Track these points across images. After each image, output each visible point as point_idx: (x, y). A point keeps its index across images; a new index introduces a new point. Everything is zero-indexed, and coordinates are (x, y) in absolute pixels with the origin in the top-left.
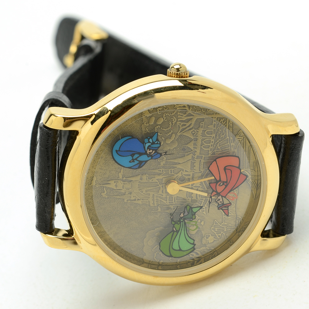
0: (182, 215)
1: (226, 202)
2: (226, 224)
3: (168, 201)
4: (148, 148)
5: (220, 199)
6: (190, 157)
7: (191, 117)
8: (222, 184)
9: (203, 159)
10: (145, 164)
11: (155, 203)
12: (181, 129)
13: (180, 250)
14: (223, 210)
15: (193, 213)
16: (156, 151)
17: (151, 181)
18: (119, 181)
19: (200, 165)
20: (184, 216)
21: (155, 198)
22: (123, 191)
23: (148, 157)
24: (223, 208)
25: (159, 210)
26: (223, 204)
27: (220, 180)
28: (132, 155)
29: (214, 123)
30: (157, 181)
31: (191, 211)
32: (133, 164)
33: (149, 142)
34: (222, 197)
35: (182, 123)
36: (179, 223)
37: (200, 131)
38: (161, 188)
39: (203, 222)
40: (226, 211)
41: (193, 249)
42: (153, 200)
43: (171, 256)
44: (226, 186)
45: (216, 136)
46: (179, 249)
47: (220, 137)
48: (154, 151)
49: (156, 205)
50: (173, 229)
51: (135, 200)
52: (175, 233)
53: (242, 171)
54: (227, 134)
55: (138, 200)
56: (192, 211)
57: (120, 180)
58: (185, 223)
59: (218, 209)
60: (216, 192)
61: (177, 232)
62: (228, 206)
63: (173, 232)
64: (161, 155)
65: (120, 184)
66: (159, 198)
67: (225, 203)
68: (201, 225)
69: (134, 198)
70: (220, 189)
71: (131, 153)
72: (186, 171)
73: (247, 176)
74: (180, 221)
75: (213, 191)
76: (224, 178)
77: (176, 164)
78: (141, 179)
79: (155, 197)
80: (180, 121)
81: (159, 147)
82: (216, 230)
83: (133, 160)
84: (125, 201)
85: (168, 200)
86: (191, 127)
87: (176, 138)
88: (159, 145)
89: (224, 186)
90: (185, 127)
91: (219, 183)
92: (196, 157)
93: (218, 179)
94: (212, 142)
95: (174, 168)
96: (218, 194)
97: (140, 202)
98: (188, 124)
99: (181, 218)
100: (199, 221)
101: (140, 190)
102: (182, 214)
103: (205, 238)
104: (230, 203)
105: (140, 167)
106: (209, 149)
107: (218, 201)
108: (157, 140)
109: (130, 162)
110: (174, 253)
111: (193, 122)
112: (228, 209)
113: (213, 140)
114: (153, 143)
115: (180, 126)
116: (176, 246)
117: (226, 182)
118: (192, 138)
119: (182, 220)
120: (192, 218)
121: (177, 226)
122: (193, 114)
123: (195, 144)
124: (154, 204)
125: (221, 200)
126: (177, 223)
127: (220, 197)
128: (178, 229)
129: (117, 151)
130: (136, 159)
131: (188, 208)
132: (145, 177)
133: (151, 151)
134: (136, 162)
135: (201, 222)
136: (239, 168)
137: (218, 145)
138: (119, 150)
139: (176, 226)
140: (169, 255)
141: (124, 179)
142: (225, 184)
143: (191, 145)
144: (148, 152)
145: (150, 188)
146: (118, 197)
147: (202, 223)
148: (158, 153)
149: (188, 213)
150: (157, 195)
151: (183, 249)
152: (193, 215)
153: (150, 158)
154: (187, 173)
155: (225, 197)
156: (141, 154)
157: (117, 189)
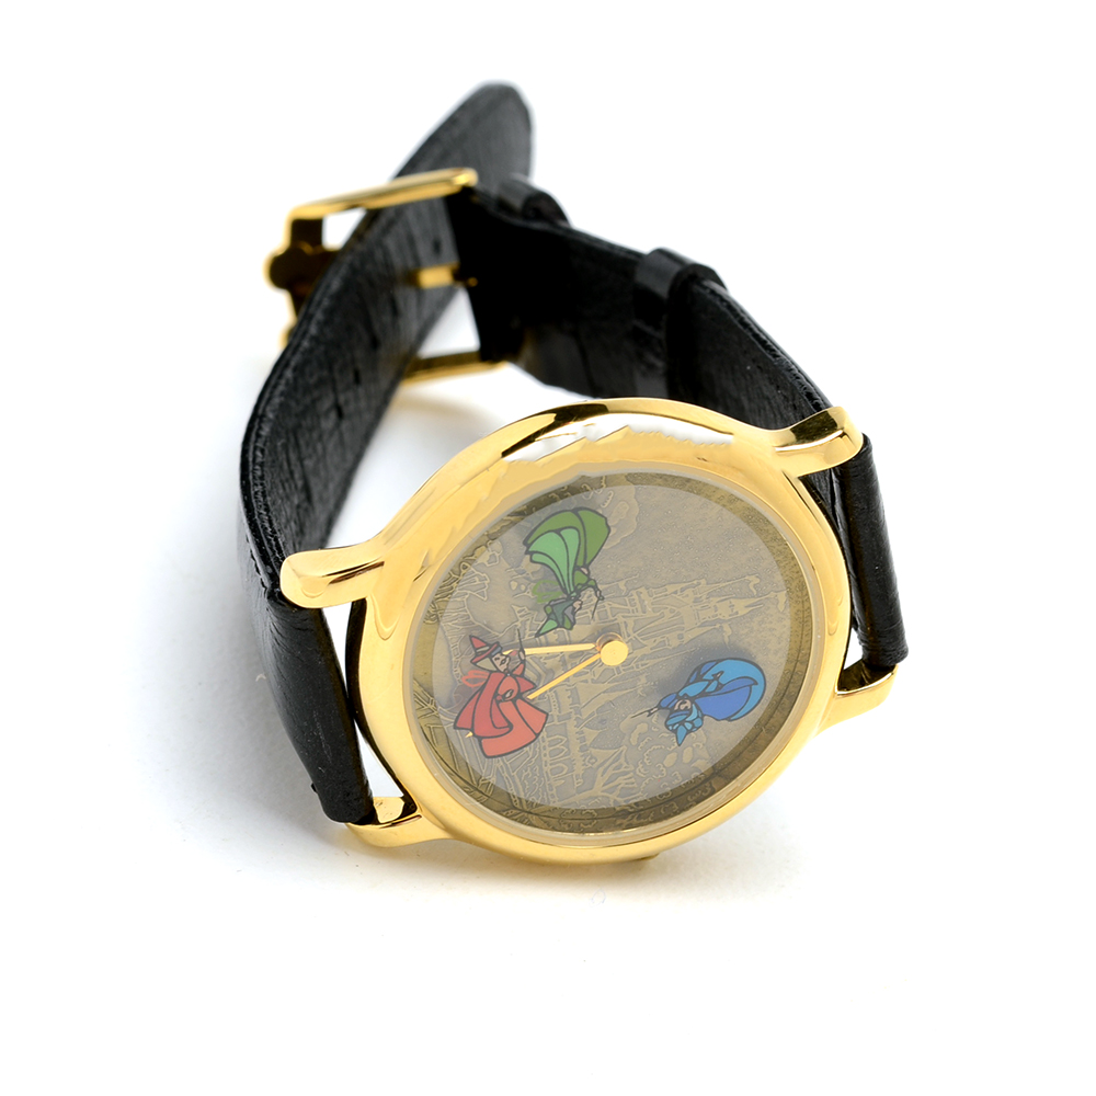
0: (577, 605)
1: (486, 663)
2: (459, 599)
3: (608, 608)
4: (691, 711)
5: (502, 663)
6: (586, 713)
7: (606, 787)
8: (508, 695)
9: (556, 717)
10: (689, 679)
11: (635, 597)
12: (622, 760)
13: (558, 531)
14: (487, 645)
15: (552, 616)
16: (672, 711)
17: (659, 639)
18: (727, 618)
19: (558, 702)
20: (572, 605)
21: (638, 606)
22: (714, 600)
23: (685, 694)
24: (487, 648)
25: (622, 585)
26: (490, 656)
27: (514, 701)
28: (720, 686)
29: (554, 792)
30: (644, 642)
31: (560, 620)
32: (715, 670)
33: (691, 722)
34: (498, 671)
35: (622, 770)
36: (579, 587)
37: (579, 769)
38: (631, 632)
39: (514, 588)
40: (477, 643)
41: (529, 542)
42: (642, 601)
43: (575, 511)
44: (496, 694)
45: (541, 769)
46: (562, 533)
47: (532, 770)
48: (676, 708)
49: (634, 592)
50: (588, 570)
51: (682, 590)
52: (580, 563)
53: (471, 734)
54: (517, 780)
55: (676, 592)
56: (556, 621)
57: (725, 621)
58: (564, 590)
59: (498, 643)
60: (514, 677)
61: (577, 568)
62: (477, 655)
63: (588, 562)
64: (659, 707)
65: (724, 612)
66: (631, 608)
67: (488, 659)
68: (515, 580)
69: (686, 592)
70: (509, 684)
71: (724, 689)
72: (586, 681)
73: (455, 727)
74: (579, 592)
75: (522, 675)
76: (507, 708)
77: (612, 690)
78: (680, 637)
79: (640, 609)
80: (626, 773)
81: (668, 719)
82: (476, 578)
83: (716, 678)
84: (703, 581)
85: (609, 611)
86: (601, 770)
87: (627, 738)
88: (669, 723)
89: (501, 691)
90: (614, 765)
91: (514, 695)
92: (574, 716)
93: (519, 702)
94: (545, 755)
95: (615, 680)
96: (508, 672)
97: (671, 589)
98: (610, 772)
99: (577, 599)
100: (523, 587)
101: (679, 613)
102: (578, 607)
103: (497, 555)
104: (475, 664)
105: (699, 669)
106: (547, 740)
107: (505, 660)
108: (675, 731)
109: (722, 672)
110: (570, 519)
111: (600, 781)
112: (476, 649)
113: (545, 759)
114: (682, 723)
115: (625, 765)
116: (571, 536)
117: (498, 702)
118: (593, 750)
119: (574, 594)
120: (552, 606)
121: (580, 578)
122: (605, 794)
123: (583, 739)
124: (639, 594)
125: (498, 663)
126: (583, 585)
127: (502, 668)
128: (577, 573)
129: (756, 683)
130: (710, 682)
131: (567, 624)
132: (675, 643)
133: (682, 707)
134: (708, 676)
135: (519, 586)
136: (480, 739)
137: (531, 754)
138: (750, 686)
139: (583, 580)
140: (580, 513)
141: (718, 626)
142: (499, 698)
143: (591, 734)
144: (688, 704)
145: (656, 623)
146: (721, 585)
147: (514, 585)
148: (667, 708)
149: (564, 614)
150: (636, 614)
151: (554, 535)
152: (553, 612)
153: (681, 694)
154: (583, 678)
155: (491, 672)
156: (703, 694)
157: (728, 601)
